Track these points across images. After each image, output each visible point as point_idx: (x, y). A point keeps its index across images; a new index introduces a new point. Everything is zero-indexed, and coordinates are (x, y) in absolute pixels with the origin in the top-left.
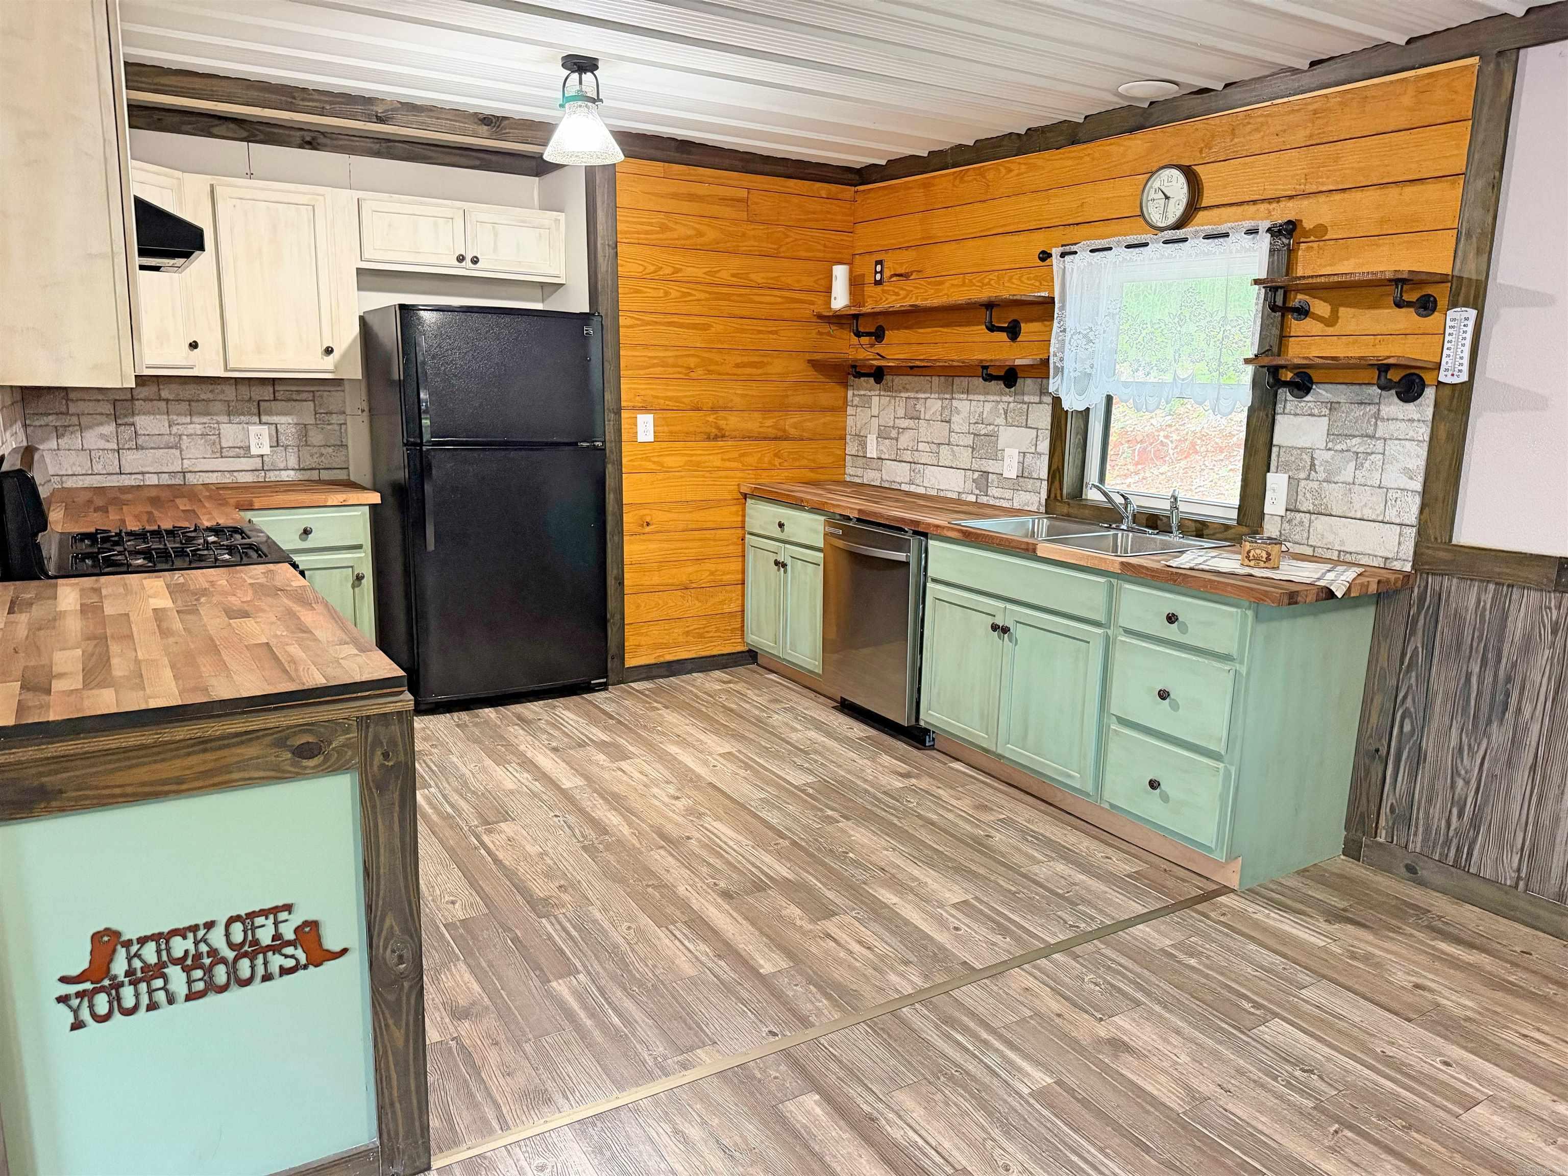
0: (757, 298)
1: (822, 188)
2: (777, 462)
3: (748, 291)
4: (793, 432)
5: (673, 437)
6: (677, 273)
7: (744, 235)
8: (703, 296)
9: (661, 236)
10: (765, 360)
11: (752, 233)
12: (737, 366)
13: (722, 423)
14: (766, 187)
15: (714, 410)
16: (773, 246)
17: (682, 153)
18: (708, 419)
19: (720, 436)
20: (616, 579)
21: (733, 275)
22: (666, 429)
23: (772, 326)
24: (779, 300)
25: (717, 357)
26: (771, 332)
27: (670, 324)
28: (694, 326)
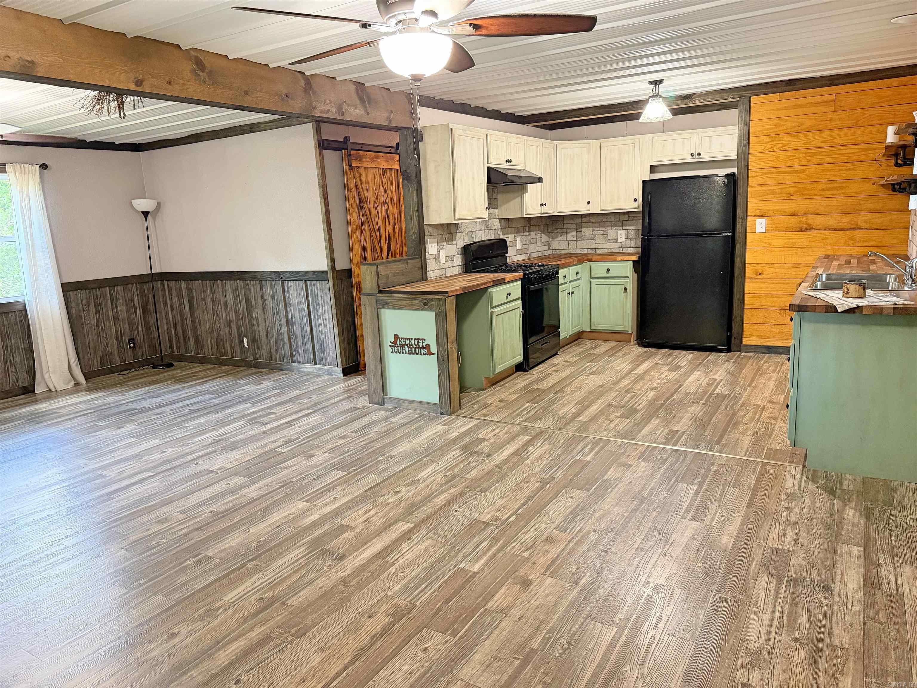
0: (838, 152)
1: (895, 81)
2: (850, 242)
3: (833, 149)
4: (863, 225)
5: (778, 230)
6: (785, 146)
7: (831, 120)
8: (801, 155)
9: (776, 130)
10: (844, 185)
11: (837, 117)
12: (823, 190)
13: (810, 222)
14: (850, 90)
15: (805, 214)
16: (853, 122)
17: (790, 86)
18: (801, 219)
19: (809, 228)
20: (738, 300)
21: (822, 142)
22: (774, 226)
23: (849, 166)
24: (857, 150)
25: (809, 186)
26: (849, 169)
27: (779, 172)
28: (795, 172)
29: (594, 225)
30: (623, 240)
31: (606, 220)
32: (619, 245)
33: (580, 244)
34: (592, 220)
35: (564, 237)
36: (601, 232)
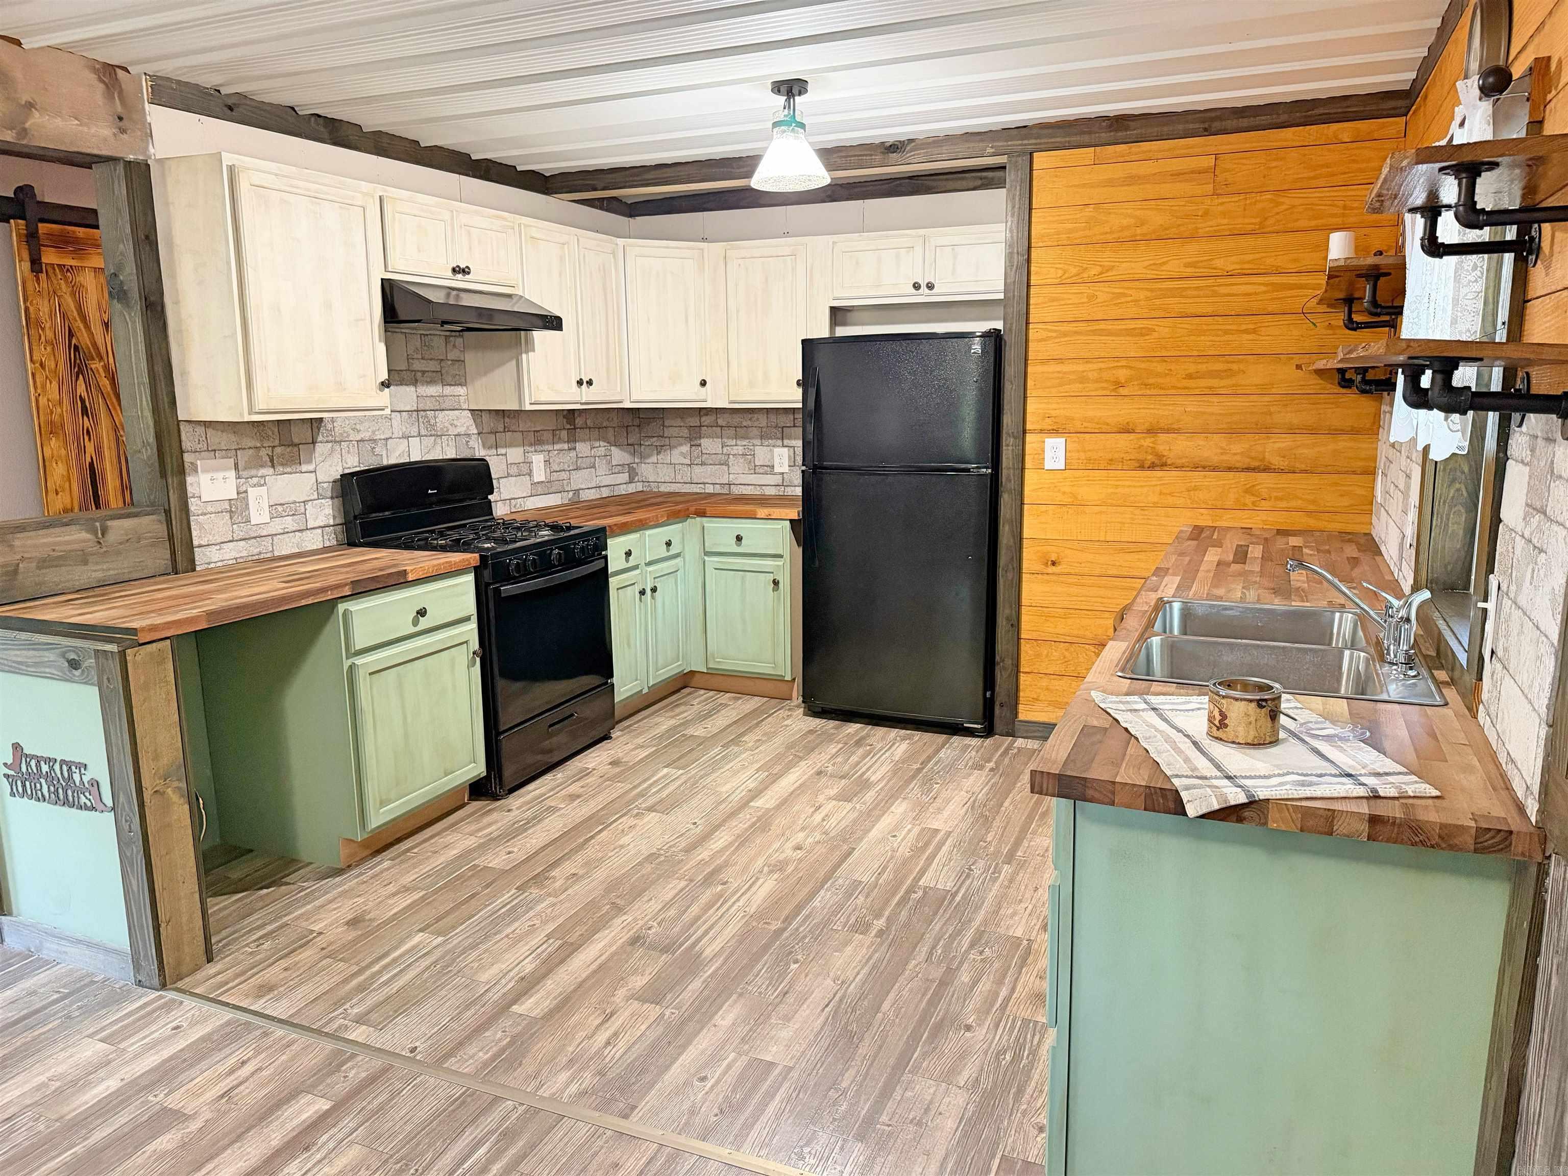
0: (1223, 290)
1: (1344, 130)
2: (1249, 500)
3: (1210, 282)
4: (1277, 461)
5: (1091, 465)
6: (1107, 271)
7: (1206, 213)
8: (1142, 295)
9: (1087, 233)
10: (1235, 367)
11: (1220, 208)
12: (1190, 377)
13: (1161, 448)
14: (1247, 146)
15: (1151, 431)
16: (1254, 221)
17: (1116, 131)
18: (1142, 442)
19: (1159, 464)
20: (1008, 619)
21: (1187, 265)
22: (1083, 456)
23: (1247, 323)
24: (1263, 288)
25: (1160, 368)
26: (1246, 331)
27: (1095, 332)
28: (1130, 332)
29: (727, 432)
30: (786, 469)
31: (749, 423)
32: (777, 479)
33: (699, 472)
34: (720, 422)
35: (665, 457)
36: (740, 450)
